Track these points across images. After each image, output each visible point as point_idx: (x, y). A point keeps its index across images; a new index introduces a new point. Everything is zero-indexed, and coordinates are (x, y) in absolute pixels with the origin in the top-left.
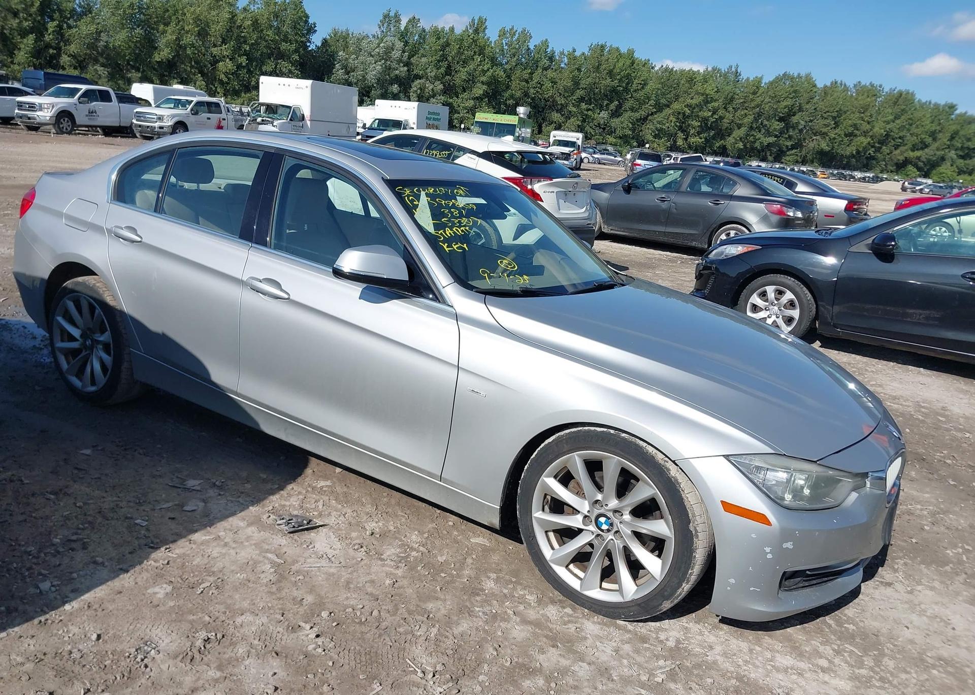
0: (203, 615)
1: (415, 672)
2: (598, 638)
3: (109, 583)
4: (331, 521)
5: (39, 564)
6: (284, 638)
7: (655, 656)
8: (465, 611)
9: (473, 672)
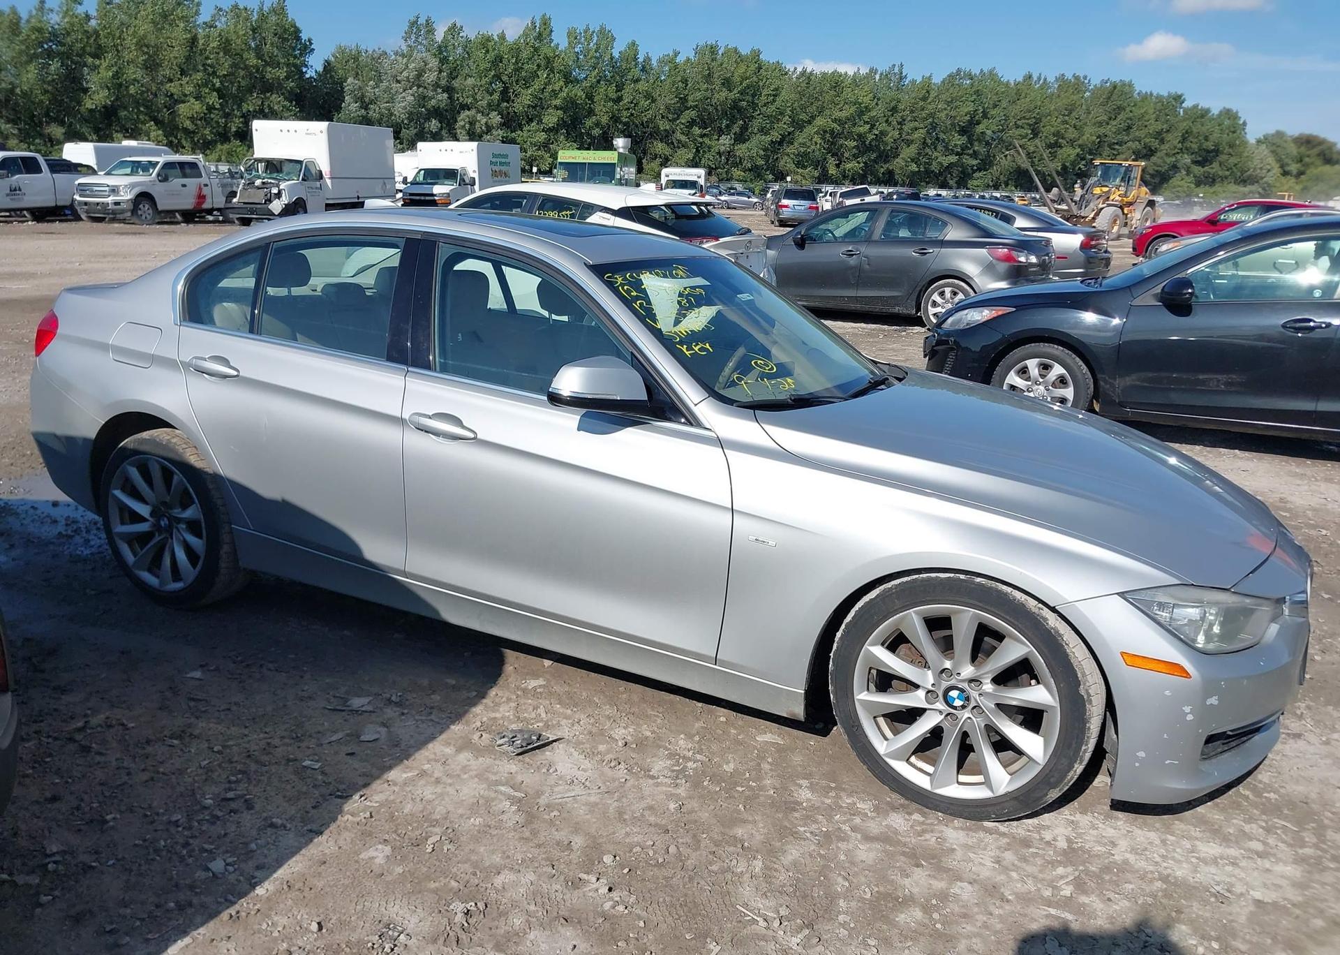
0: (448, 880)
1: (755, 922)
2: (966, 847)
3: (303, 851)
4: (564, 732)
5: (196, 837)
6: (567, 897)
7: (1049, 863)
8: (787, 833)
9: (829, 911)
